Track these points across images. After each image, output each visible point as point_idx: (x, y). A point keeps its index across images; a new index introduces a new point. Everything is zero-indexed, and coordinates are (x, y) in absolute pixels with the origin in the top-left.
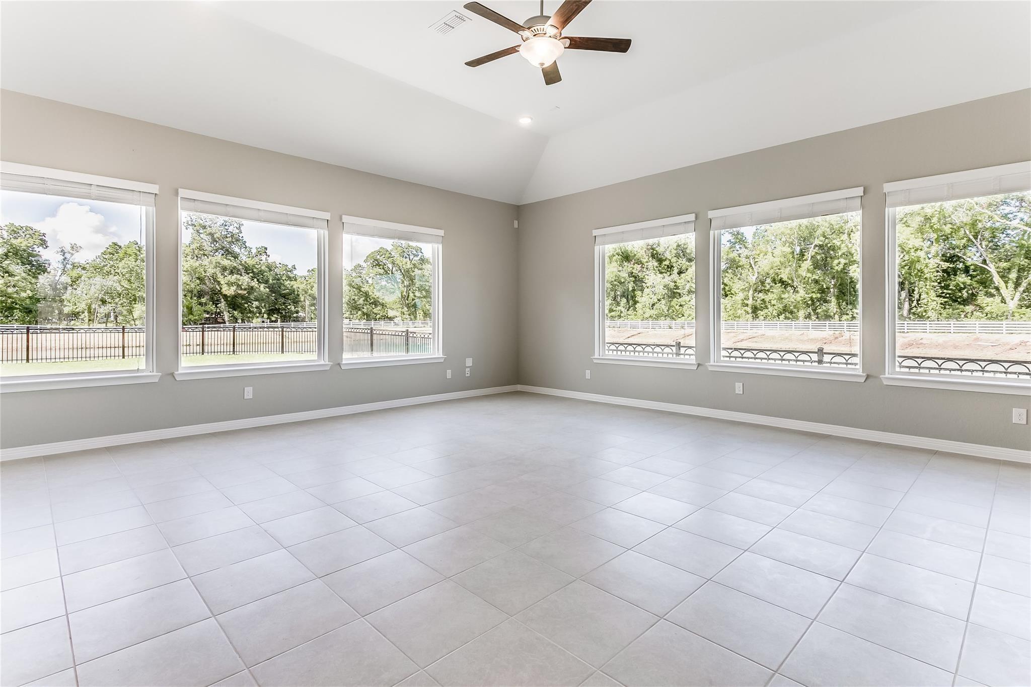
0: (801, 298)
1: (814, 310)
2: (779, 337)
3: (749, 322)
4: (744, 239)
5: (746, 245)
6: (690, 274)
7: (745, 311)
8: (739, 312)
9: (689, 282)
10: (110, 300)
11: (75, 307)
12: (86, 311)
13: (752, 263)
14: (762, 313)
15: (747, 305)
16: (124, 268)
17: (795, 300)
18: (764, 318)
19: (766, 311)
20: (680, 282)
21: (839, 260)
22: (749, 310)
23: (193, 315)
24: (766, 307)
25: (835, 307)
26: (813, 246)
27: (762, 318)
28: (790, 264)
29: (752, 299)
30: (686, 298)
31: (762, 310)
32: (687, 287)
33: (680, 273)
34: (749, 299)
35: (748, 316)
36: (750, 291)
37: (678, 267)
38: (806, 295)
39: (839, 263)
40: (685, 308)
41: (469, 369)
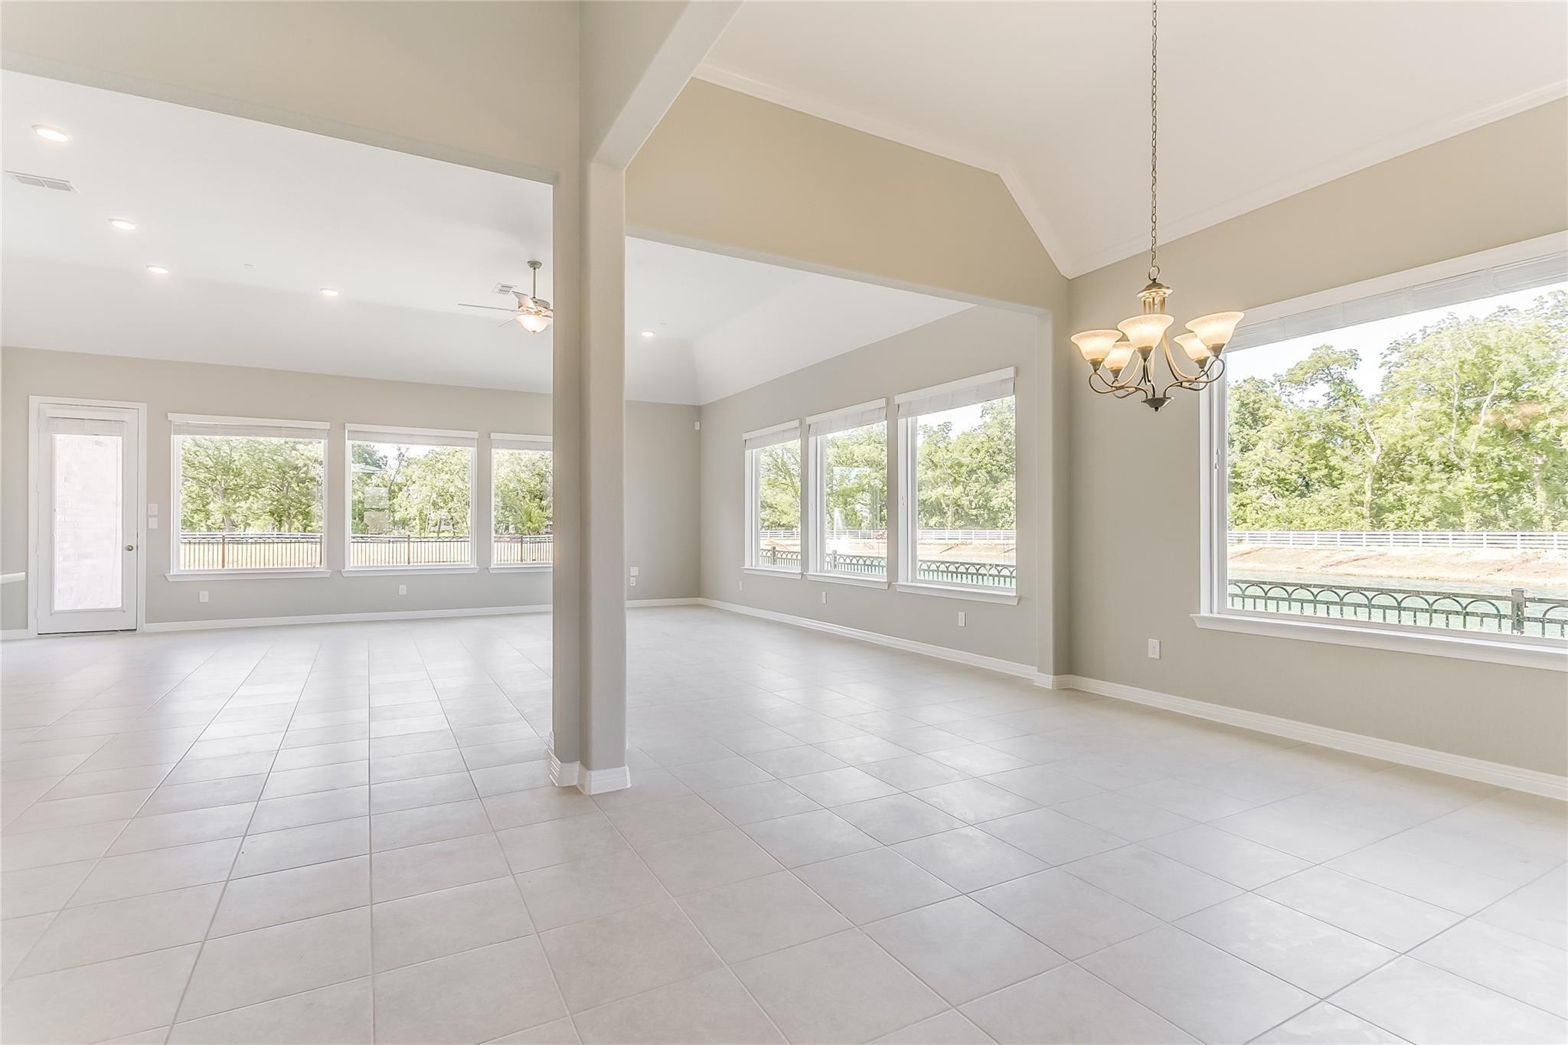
0: (1466, 491)
1: (1504, 510)
2: (1412, 559)
3: (1364, 533)
4: (1353, 390)
5: (1358, 400)
6: (1261, 453)
7: (1357, 513)
8: (1346, 515)
9: (1258, 465)
10: (442, 504)
11: (406, 513)
12: (417, 518)
13: (1369, 431)
14: (1392, 517)
15: (1361, 504)
16: (456, 465)
17: (1456, 495)
18: (1397, 525)
19: (1400, 513)
20: (1244, 464)
21: (1548, 421)
22: (1366, 511)
23: (532, 522)
24: (1403, 507)
25: (1543, 505)
26: (1488, 398)
27: (1392, 525)
28: (1442, 430)
29: (1370, 492)
30: (1252, 493)
31: (1391, 512)
32: (1256, 474)
33: (1245, 449)
34: (1364, 493)
35: (1362, 522)
36: (1367, 480)
37: (1242, 440)
38: (1477, 485)
39: (1548, 426)
40: (1249, 508)
41: (634, 579)
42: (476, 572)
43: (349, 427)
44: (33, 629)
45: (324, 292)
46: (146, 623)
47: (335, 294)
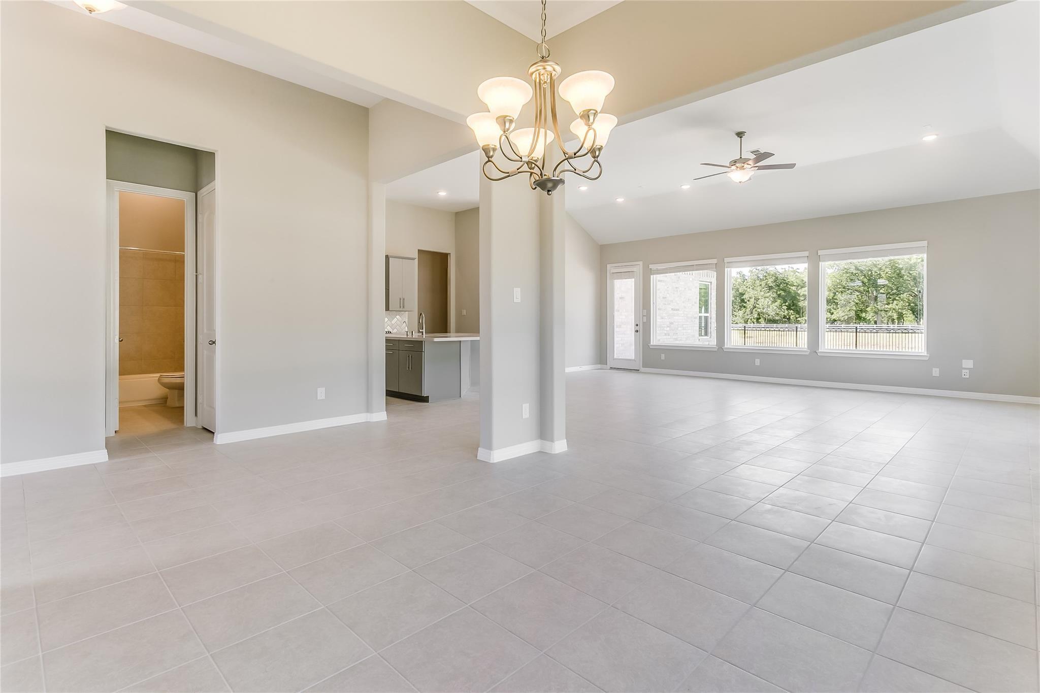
41: (968, 371)
42: (807, 353)
43: (726, 260)
44: (609, 365)
45: (682, 187)
46: (643, 367)
47: (688, 187)
